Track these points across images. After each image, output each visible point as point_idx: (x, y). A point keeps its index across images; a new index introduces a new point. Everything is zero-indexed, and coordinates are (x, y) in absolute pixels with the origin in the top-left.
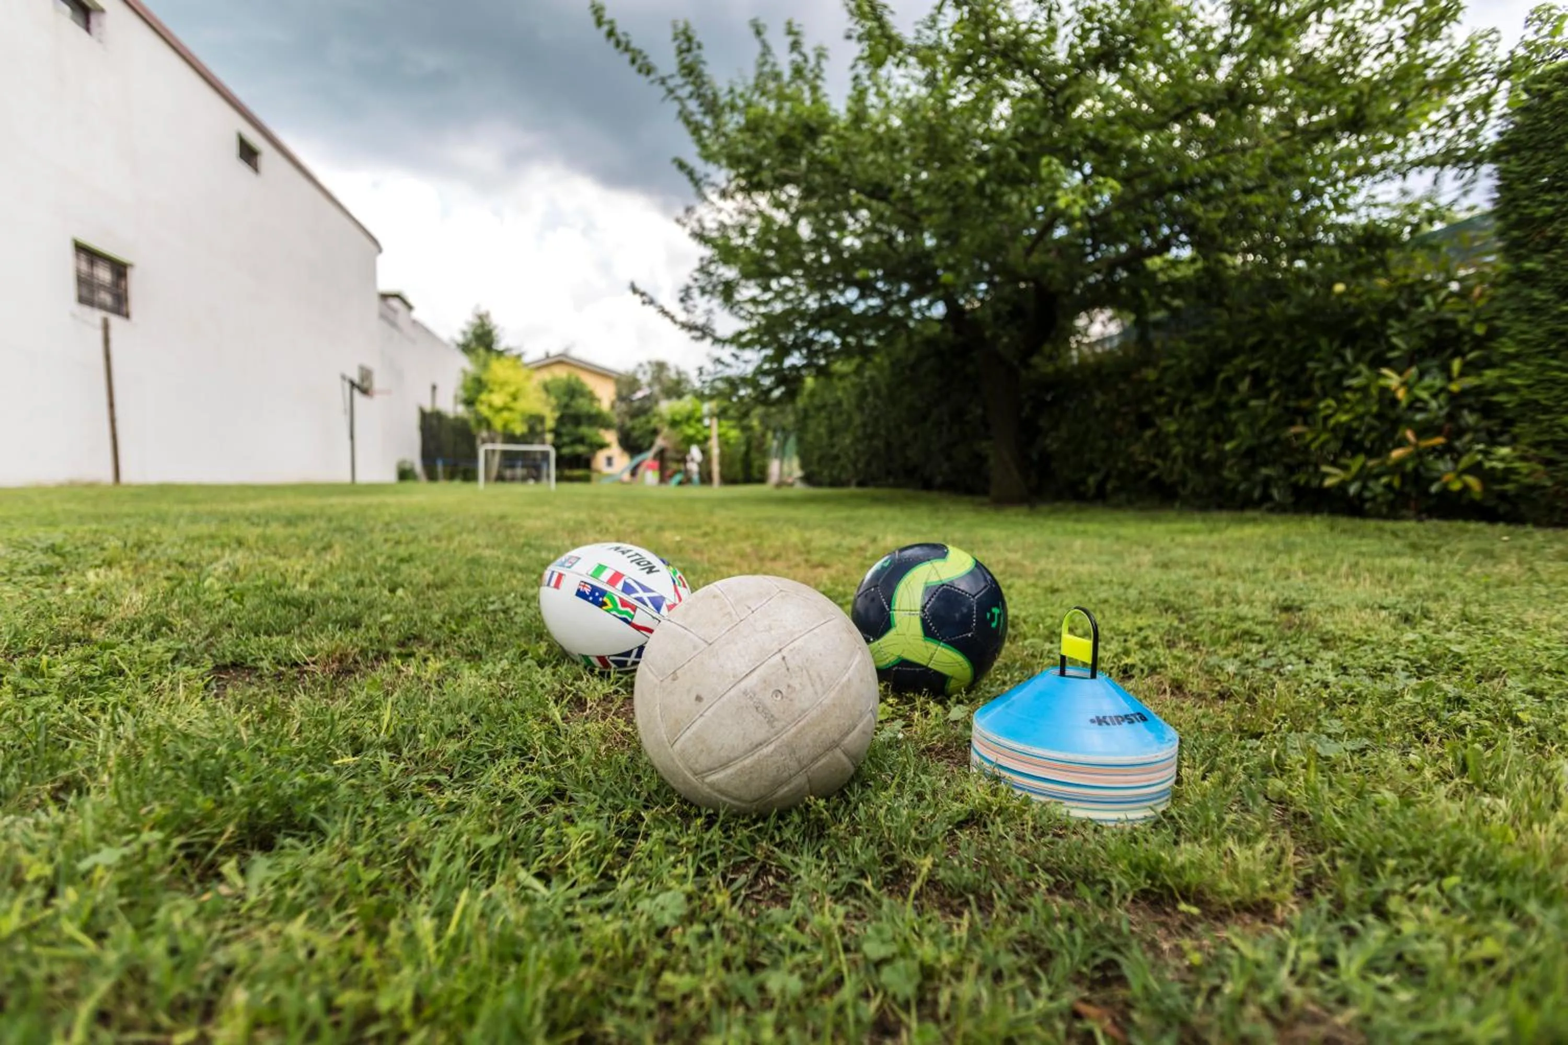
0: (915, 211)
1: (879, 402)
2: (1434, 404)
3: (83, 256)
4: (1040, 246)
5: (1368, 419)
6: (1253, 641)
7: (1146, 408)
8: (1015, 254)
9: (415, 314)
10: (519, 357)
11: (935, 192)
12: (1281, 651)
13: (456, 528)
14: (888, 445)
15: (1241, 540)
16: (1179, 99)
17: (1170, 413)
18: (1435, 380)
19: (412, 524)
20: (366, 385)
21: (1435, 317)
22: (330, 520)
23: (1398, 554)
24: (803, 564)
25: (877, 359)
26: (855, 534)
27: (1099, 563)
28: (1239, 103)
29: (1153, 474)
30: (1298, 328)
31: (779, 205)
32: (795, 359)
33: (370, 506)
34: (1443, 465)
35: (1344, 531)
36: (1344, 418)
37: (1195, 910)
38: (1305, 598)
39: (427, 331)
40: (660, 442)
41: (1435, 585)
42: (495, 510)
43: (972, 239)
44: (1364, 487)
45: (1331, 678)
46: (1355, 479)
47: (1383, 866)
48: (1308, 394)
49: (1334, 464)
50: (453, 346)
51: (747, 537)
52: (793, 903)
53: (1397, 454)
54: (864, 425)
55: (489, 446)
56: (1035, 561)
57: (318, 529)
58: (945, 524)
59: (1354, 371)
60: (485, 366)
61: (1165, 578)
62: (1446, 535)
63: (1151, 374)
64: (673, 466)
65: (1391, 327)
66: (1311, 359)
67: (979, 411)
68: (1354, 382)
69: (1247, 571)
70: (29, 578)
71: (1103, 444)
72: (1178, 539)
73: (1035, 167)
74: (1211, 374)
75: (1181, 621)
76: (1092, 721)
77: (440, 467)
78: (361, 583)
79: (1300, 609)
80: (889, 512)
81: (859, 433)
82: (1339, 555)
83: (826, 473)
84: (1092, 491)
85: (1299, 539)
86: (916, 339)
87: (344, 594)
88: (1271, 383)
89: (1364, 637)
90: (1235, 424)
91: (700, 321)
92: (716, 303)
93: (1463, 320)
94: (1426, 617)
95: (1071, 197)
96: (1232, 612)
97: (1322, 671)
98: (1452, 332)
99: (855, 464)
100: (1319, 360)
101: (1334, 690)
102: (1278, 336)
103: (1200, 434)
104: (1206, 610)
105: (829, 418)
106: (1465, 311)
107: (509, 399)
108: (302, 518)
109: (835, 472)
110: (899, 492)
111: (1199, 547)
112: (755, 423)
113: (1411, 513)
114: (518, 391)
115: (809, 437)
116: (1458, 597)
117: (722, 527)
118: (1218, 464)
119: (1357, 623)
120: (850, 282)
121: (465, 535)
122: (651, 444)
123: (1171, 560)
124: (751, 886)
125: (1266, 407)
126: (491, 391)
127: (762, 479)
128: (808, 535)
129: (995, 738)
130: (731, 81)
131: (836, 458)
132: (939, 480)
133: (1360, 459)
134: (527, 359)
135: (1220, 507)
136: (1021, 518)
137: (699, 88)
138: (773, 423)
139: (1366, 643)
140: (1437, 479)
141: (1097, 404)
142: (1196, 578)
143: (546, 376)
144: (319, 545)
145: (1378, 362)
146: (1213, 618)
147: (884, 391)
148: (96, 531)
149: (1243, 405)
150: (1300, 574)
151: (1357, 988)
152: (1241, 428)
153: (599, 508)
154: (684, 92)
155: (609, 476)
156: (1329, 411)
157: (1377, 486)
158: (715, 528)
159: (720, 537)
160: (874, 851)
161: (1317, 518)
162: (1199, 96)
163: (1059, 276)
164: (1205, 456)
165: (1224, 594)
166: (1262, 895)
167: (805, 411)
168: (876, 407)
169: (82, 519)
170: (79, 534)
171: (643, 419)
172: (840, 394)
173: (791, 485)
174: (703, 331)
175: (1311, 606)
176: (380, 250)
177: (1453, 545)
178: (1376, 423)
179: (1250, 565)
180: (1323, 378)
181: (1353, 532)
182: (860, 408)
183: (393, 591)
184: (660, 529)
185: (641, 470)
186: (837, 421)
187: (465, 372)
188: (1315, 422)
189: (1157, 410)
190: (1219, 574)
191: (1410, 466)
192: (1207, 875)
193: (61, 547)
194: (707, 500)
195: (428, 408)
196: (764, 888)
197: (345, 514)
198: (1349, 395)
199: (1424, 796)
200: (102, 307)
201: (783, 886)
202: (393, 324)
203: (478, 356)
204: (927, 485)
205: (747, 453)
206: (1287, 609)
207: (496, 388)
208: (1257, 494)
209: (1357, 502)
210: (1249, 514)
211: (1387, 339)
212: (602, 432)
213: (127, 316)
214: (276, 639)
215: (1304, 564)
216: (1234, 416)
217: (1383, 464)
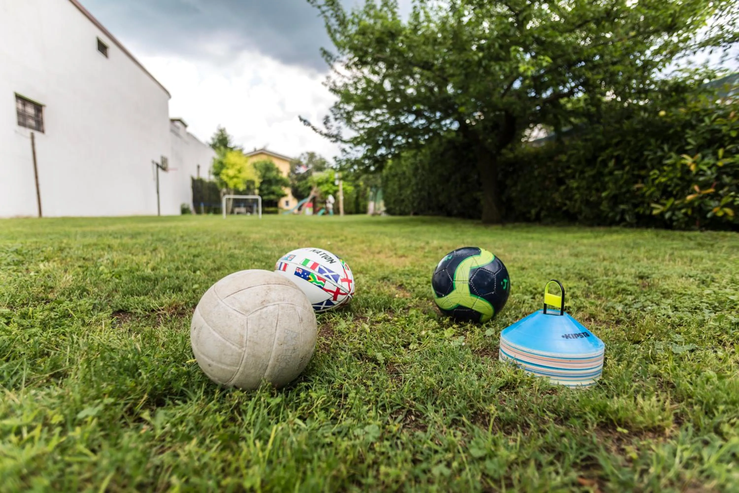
0: (445, 75)
1: (424, 173)
2: (709, 172)
3: (20, 101)
4: (508, 93)
5: (675, 180)
6: (628, 294)
7: (561, 175)
8: (496, 98)
9: (189, 130)
10: (241, 151)
11: (456, 66)
12: (642, 299)
13: (217, 239)
14: (429, 194)
15: (612, 241)
16: (580, 17)
17: (573, 177)
18: (710, 160)
19: (195, 237)
20: (164, 166)
21: (710, 128)
22: (152, 235)
23: (692, 249)
24: (394, 256)
25: (423, 151)
26: (417, 240)
27: (543, 254)
28: (612, 18)
29: (565, 208)
30: (639, 134)
31: (374, 72)
32: (382, 151)
33: (171, 228)
34: (713, 203)
35: (663, 237)
36: (663, 180)
37: (625, 431)
38: (650, 272)
39: (194, 138)
40: (313, 194)
41: (714, 264)
42: (234, 229)
43: (475, 89)
44: (673, 214)
45: (671, 313)
46: (668, 211)
47: (717, 409)
48: (644, 167)
49: (657, 202)
50: (208, 146)
51: (363, 242)
52: (429, 429)
53: (690, 197)
54: (417, 184)
55: (227, 196)
56: (510, 252)
57: (148, 240)
58: (461, 235)
59: (668, 156)
60: (224, 155)
61: (577, 261)
62: (716, 238)
63: (564, 158)
64: (319, 205)
65: (687, 133)
66: (646, 150)
67: (476, 177)
68: (668, 162)
69: (619, 258)
70: (9, 267)
71: (539, 193)
72: (581, 241)
73: (508, 52)
74: (595, 158)
75: (589, 284)
76: (563, 337)
77: (202, 207)
78: (177, 269)
79: (648, 278)
80: (432, 228)
81: (415, 188)
82: (663, 249)
83: (397, 208)
84: (533, 217)
85: (641, 241)
86: (444, 140)
87: (171, 274)
88: (625, 162)
89: (684, 292)
90: (607, 183)
91: (335, 132)
92: (342, 124)
93: (724, 129)
94: (713, 281)
95: (526, 67)
96: (615, 279)
97: (665, 309)
98: (719, 135)
99: (412, 203)
100: (650, 150)
101: (673, 319)
102: (629, 138)
103: (589, 188)
104: (601, 278)
105: (399, 181)
106: (725, 125)
107: (236, 172)
108: (139, 234)
109: (402, 208)
110: (436, 218)
111: (591, 245)
112: (361, 183)
113: (697, 227)
114: (241, 168)
115: (389, 190)
116: (727, 271)
117: (349, 237)
118: (598, 203)
119: (679, 285)
120: (410, 112)
121: (223, 243)
122: (308, 195)
123: (578, 252)
124: (404, 421)
125: (622, 175)
126: (228, 168)
127: (365, 212)
128: (394, 241)
129: (514, 345)
130: (353, 9)
131: (403, 201)
132: (455, 212)
133: (671, 200)
134: (245, 151)
135: (599, 225)
136: (499, 231)
137: (336, 12)
138: (370, 183)
139: (684, 295)
140: (711, 210)
141: (536, 173)
142: (593, 261)
143: (255, 160)
144: (151, 249)
145: (681, 151)
146: (606, 282)
147: (427, 167)
148: (36, 242)
149: (611, 173)
150: (645, 260)
151: (716, 470)
152: (611, 185)
153: (286, 227)
154: (328, 14)
155: (288, 211)
156: (655, 176)
157: (680, 214)
158: (346, 237)
159: (349, 242)
160: (464, 403)
161: (649, 230)
162: (592, 15)
163: (518, 108)
164: (592, 199)
165: (608, 270)
166: (657, 423)
167: (387, 177)
168: (423, 175)
169: (27, 236)
170: (28, 244)
171: (304, 182)
172: (405, 168)
173: (380, 215)
174: (337, 138)
175: (654, 276)
176: (170, 97)
177: (720, 244)
178: (679, 182)
179: (619, 254)
180: (651, 160)
181: (668, 237)
182: (415, 175)
183: (195, 272)
184: (319, 238)
185: (303, 208)
186: (403, 182)
187: (214, 159)
188: (648, 182)
189: (567, 176)
190: (604, 259)
191: (696, 204)
192: (630, 414)
193: (21, 251)
194: (339, 223)
195: (196, 177)
196: (410, 422)
197: (160, 232)
198: (665, 168)
199: (729, 373)
200: (30, 127)
201: (421, 421)
202: (177, 135)
203: (220, 150)
204: (449, 214)
205: (357, 198)
206: (641, 278)
207: (230, 166)
208: (618, 218)
209: (668, 222)
210: (614, 228)
211: (686, 140)
212: (283, 188)
213: (43, 132)
214: (142, 298)
215: (646, 254)
216: (607, 179)
217: (682, 203)
